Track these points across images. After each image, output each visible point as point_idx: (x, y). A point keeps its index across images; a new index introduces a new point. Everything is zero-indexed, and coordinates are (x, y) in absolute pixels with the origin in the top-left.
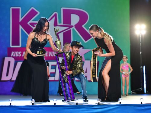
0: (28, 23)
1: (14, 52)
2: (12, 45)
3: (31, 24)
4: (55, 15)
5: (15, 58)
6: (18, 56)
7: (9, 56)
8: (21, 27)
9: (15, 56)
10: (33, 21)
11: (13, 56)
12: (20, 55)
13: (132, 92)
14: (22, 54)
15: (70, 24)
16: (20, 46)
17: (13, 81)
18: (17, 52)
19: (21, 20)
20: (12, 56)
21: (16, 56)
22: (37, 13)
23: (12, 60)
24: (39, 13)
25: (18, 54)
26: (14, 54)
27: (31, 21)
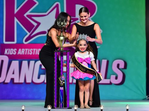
0: (25, 15)
1: (8, 49)
2: (6, 41)
3: (28, 16)
4: (57, 6)
5: (9, 56)
6: (13, 54)
7: (3, 53)
8: (16, 20)
9: (9, 54)
10: (31, 12)
11: (7, 54)
12: (15, 53)
13: (148, 97)
14: (17, 51)
15: (75, 16)
16: (15, 42)
17: (7, 83)
18: (11, 49)
19: (16, 11)
20: (5, 54)
21: (11, 54)
22: (35, 3)
23: (6, 59)
24: (37, 3)
25: (12, 52)
26: (8, 51)
27: (28, 13)
